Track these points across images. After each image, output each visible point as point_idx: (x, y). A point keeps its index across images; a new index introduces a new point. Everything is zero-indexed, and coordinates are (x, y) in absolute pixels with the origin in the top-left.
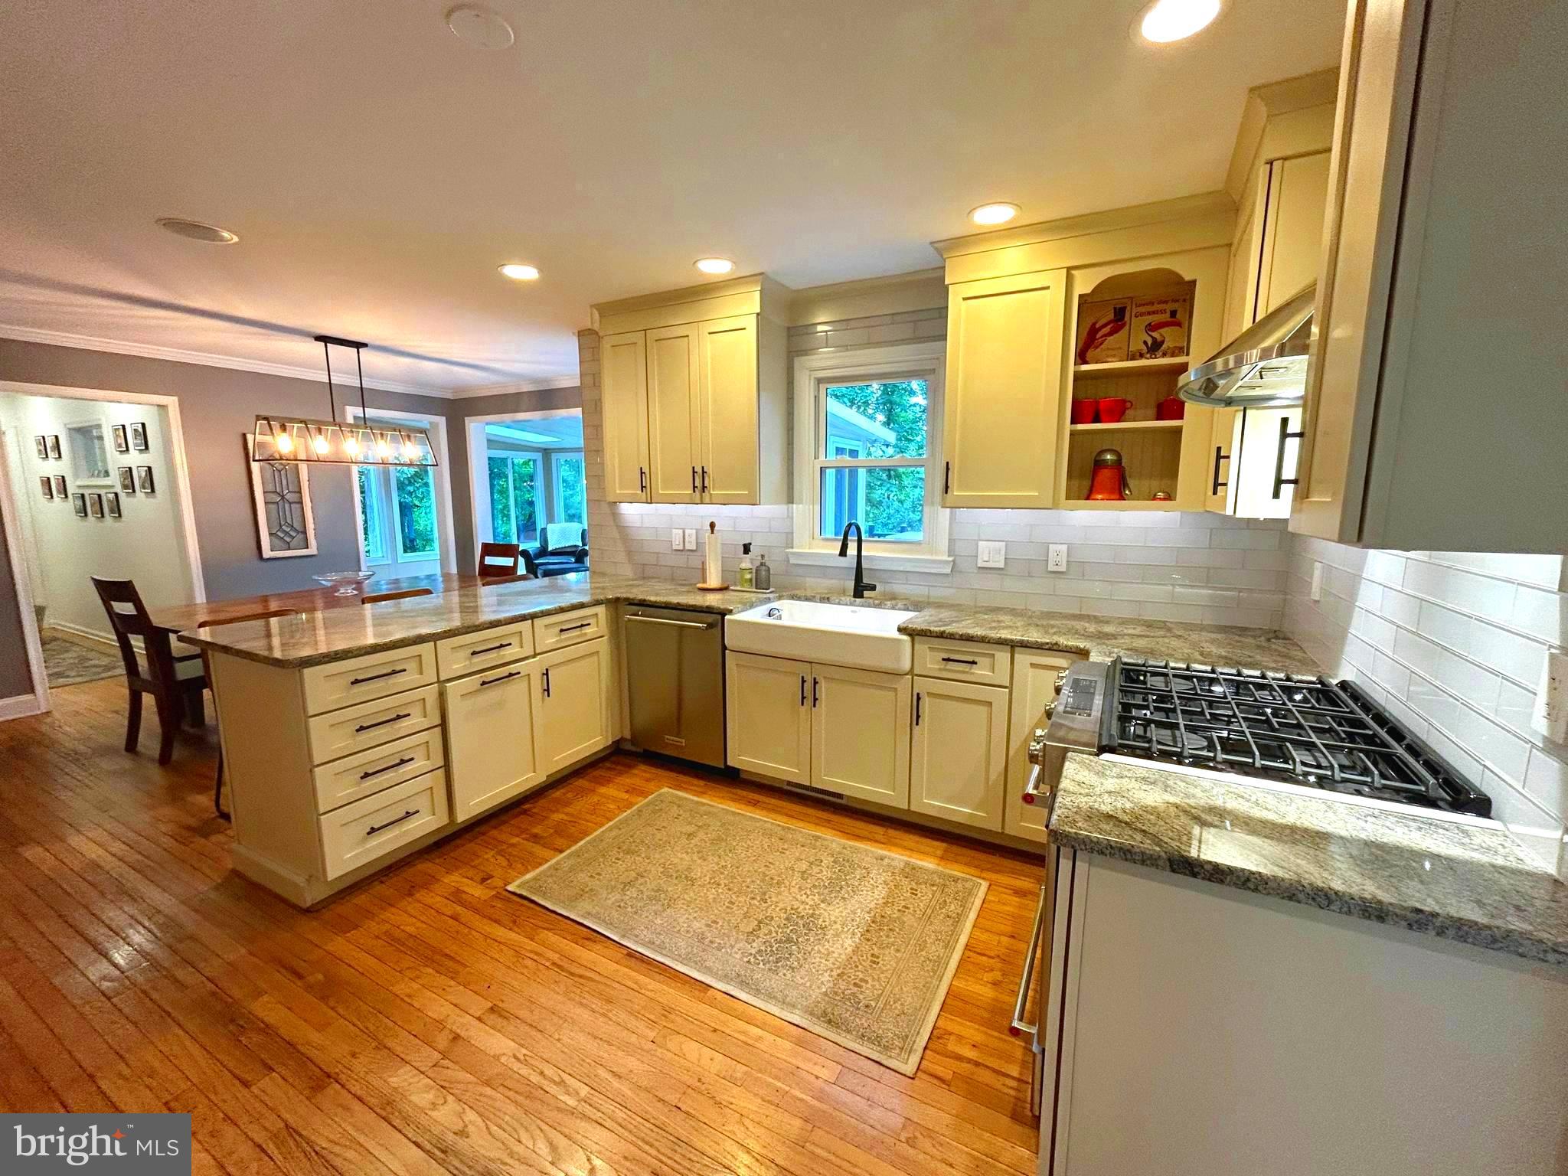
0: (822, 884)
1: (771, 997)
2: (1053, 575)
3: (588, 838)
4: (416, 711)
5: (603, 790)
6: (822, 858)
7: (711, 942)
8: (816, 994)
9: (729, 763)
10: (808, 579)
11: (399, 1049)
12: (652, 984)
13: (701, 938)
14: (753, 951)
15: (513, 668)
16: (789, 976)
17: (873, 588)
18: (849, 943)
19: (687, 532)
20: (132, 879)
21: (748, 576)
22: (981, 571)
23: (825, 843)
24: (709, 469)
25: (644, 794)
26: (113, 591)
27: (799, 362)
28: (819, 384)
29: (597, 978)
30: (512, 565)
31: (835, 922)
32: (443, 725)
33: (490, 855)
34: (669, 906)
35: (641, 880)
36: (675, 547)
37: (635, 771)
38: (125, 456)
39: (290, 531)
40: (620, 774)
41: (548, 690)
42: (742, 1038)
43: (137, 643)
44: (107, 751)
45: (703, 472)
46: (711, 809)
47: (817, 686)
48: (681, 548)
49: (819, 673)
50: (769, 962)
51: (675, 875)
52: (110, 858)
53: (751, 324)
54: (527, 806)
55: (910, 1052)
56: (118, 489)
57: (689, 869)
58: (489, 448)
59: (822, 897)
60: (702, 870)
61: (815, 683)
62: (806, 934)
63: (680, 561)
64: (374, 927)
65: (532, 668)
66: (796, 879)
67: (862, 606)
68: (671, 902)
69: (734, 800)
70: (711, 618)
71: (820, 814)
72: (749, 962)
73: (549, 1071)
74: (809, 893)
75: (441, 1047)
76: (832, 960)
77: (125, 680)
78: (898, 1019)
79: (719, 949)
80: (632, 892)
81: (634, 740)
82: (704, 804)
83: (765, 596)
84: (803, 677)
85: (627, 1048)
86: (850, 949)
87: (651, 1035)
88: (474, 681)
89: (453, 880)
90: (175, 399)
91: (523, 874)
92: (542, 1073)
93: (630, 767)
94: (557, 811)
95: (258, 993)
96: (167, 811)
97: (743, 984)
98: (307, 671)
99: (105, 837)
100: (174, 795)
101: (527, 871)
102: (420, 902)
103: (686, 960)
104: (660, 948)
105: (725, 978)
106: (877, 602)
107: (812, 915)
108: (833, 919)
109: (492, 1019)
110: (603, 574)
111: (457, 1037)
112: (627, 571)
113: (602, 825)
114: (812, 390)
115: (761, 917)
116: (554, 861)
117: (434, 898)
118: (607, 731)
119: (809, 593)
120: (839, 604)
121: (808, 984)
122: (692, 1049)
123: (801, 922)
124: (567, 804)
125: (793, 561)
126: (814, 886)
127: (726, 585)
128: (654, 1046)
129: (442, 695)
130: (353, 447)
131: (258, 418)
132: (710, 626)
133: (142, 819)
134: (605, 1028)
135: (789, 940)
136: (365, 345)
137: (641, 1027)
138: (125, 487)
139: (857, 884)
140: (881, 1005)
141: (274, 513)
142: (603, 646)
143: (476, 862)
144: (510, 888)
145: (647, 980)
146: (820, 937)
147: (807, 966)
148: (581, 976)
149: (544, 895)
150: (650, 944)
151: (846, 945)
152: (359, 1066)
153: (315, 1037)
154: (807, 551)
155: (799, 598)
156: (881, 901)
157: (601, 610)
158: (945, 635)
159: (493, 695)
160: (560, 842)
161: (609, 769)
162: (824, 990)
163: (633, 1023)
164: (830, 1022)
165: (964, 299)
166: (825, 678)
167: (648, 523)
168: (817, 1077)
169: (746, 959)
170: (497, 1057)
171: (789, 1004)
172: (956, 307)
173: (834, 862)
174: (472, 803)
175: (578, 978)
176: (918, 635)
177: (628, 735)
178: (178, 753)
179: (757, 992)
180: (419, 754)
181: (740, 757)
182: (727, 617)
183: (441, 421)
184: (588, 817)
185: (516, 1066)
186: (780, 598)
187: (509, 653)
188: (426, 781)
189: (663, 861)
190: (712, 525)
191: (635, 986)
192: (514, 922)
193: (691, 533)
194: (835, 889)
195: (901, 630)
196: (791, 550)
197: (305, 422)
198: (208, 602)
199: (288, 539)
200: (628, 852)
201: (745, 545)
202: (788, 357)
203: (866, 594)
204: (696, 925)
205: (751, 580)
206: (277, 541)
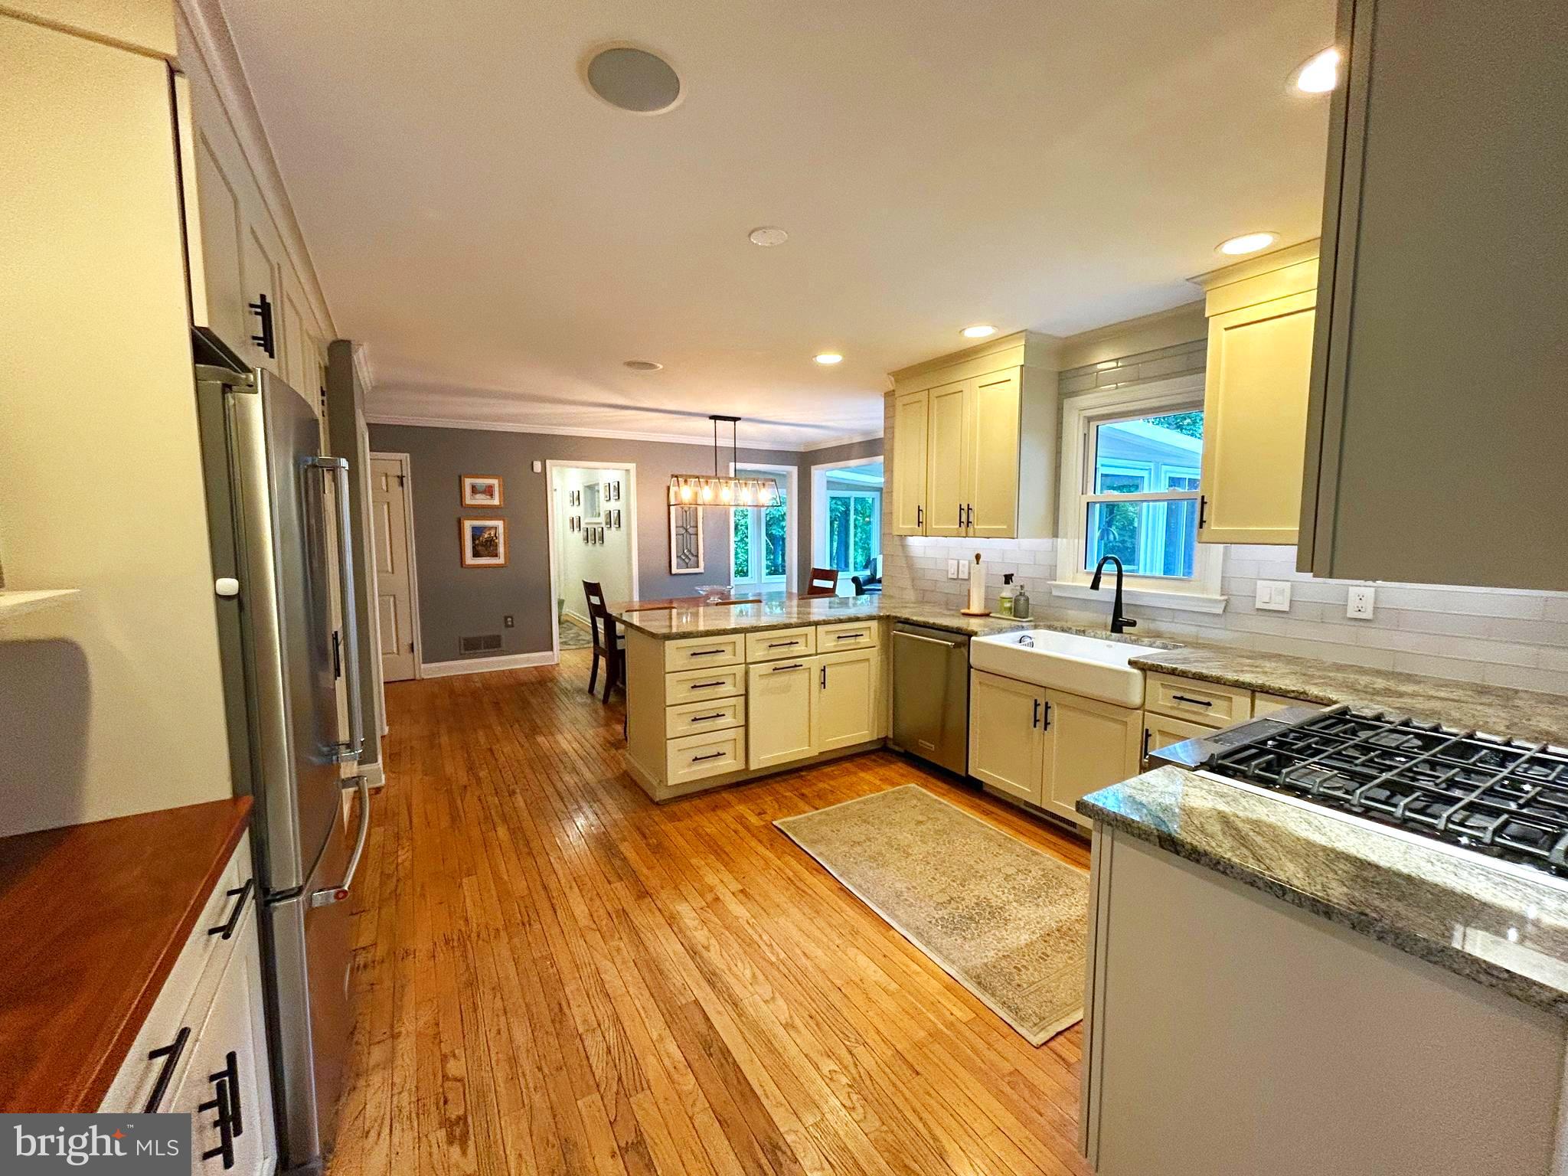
0: (1022, 888)
1: (938, 950)
2: (1353, 623)
3: (839, 805)
4: (729, 681)
5: (862, 774)
6: (1032, 870)
7: (906, 900)
8: (978, 962)
9: (971, 773)
10: (1070, 612)
11: (685, 893)
12: (851, 913)
13: (899, 895)
14: (937, 916)
15: (798, 661)
16: (959, 941)
17: (1133, 624)
18: (1024, 938)
19: (961, 562)
20: (580, 764)
21: (1008, 605)
22: (1260, 613)
23: (1042, 859)
24: (975, 507)
25: (893, 784)
26: (592, 589)
27: (1067, 403)
28: (1089, 422)
29: (814, 895)
30: (832, 587)
31: (1020, 919)
32: (746, 695)
33: (769, 799)
34: (883, 866)
35: (868, 843)
36: (950, 576)
37: (893, 766)
38: (609, 503)
39: (689, 556)
40: (881, 765)
41: (824, 683)
42: (905, 968)
43: (600, 623)
44: (579, 691)
45: (969, 509)
46: (946, 808)
47: (1049, 711)
48: (955, 577)
49: (1053, 699)
50: (947, 927)
51: (896, 846)
52: (571, 750)
53: (1015, 375)
54: (803, 773)
55: (1043, 1029)
56: (604, 525)
57: (909, 846)
58: (828, 489)
59: (1017, 898)
60: (918, 850)
61: (1047, 707)
62: (989, 919)
63: (952, 589)
64: (687, 823)
65: (814, 664)
66: (1000, 879)
67: (1119, 641)
68: (885, 865)
69: (972, 807)
70: (960, 638)
71: (1050, 837)
72: (930, 922)
73: (766, 937)
74: (1006, 891)
75: (708, 901)
76: (1003, 944)
77: (592, 649)
78: (1044, 1004)
79: (910, 906)
80: (858, 849)
81: (895, 740)
82: (940, 803)
83: (1020, 624)
84: (1036, 701)
85: (818, 942)
86: (1023, 942)
87: (838, 942)
88: (767, 668)
89: (742, 809)
90: (634, 465)
91: (785, 816)
92: (760, 936)
93: (891, 762)
94: (824, 782)
95: (624, 839)
96: (601, 730)
97: (919, 934)
98: (667, 643)
99: (572, 739)
100: (607, 724)
101: (789, 815)
102: (718, 816)
103: (882, 905)
104: (865, 892)
105: (907, 926)
106: (1133, 638)
107: (1001, 908)
108: (1020, 916)
109: (741, 896)
110: (891, 597)
111: (717, 899)
112: (910, 595)
113: (853, 798)
114: (1081, 429)
115: (955, 895)
116: (810, 814)
117: (727, 816)
118: (873, 727)
119: (1065, 625)
120: (1095, 637)
121: (973, 953)
122: (863, 960)
123: (988, 909)
124: (833, 778)
125: (1055, 593)
126: (1014, 888)
127: (987, 612)
128: (837, 949)
129: (747, 673)
130: (727, 494)
131: (673, 476)
132: (958, 645)
133: (590, 733)
134: (806, 925)
135: (971, 918)
136: (739, 419)
137: (834, 936)
138: (607, 524)
139: (1057, 898)
140: (1032, 989)
141: (680, 541)
142: (874, 656)
143: (758, 801)
144: (774, 823)
145: (848, 909)
146: (1001, 925)
147: (978, 941)
148: (804, 891)
149: (795, 835)
150: (859, 887)
151: (1022, 938)
152: (664, 895)
153: (645, 871)
154: (1070, 584)
155: (1055, 629)
156: (1073, 918)
157: (874, 624)
158: (1177, 673)
159: (783, 679)
160: (817, 802)
161: (874, 761)
162: (986, 961)
163: (828, 930)
164: (979, 983)
165: (1226, 329)
166: (1058, 704)
167: (930, 553)
168: (952, 1014)
169: (928, 920)
170: (737, 918)
171: (950, 960)
172: (1217, 339)
173: (1042, 876)
174: (763, 758)
175: (801, 892)
176: (1150, 670)
177: (891, 736)
178: (612, 699)
179: (928, 944)
180: (729, 713)
181: (979, 769)
182: (973, 638)
183: (794, 470)
184: (844, 791)
185: (746, 926)
186: (1036, 627)
187: (797, 650)
188: (731, 734)
189: (890, 835)
190: (978, 557)
191: (839, 910)
192: (771, 845)
193: (964, 563)
194: (1033, 895)
195: (1131, 663)
196: (1054, 582)
197: (698, 477)
198: (640, 601)
199: (687, 561)
200: (865, 821)
201: (1006, 576)
202: (1058, 399)
203: (1125, 629)
204: (898, 885)
205: (1010, 608)
206: (681, 562)
